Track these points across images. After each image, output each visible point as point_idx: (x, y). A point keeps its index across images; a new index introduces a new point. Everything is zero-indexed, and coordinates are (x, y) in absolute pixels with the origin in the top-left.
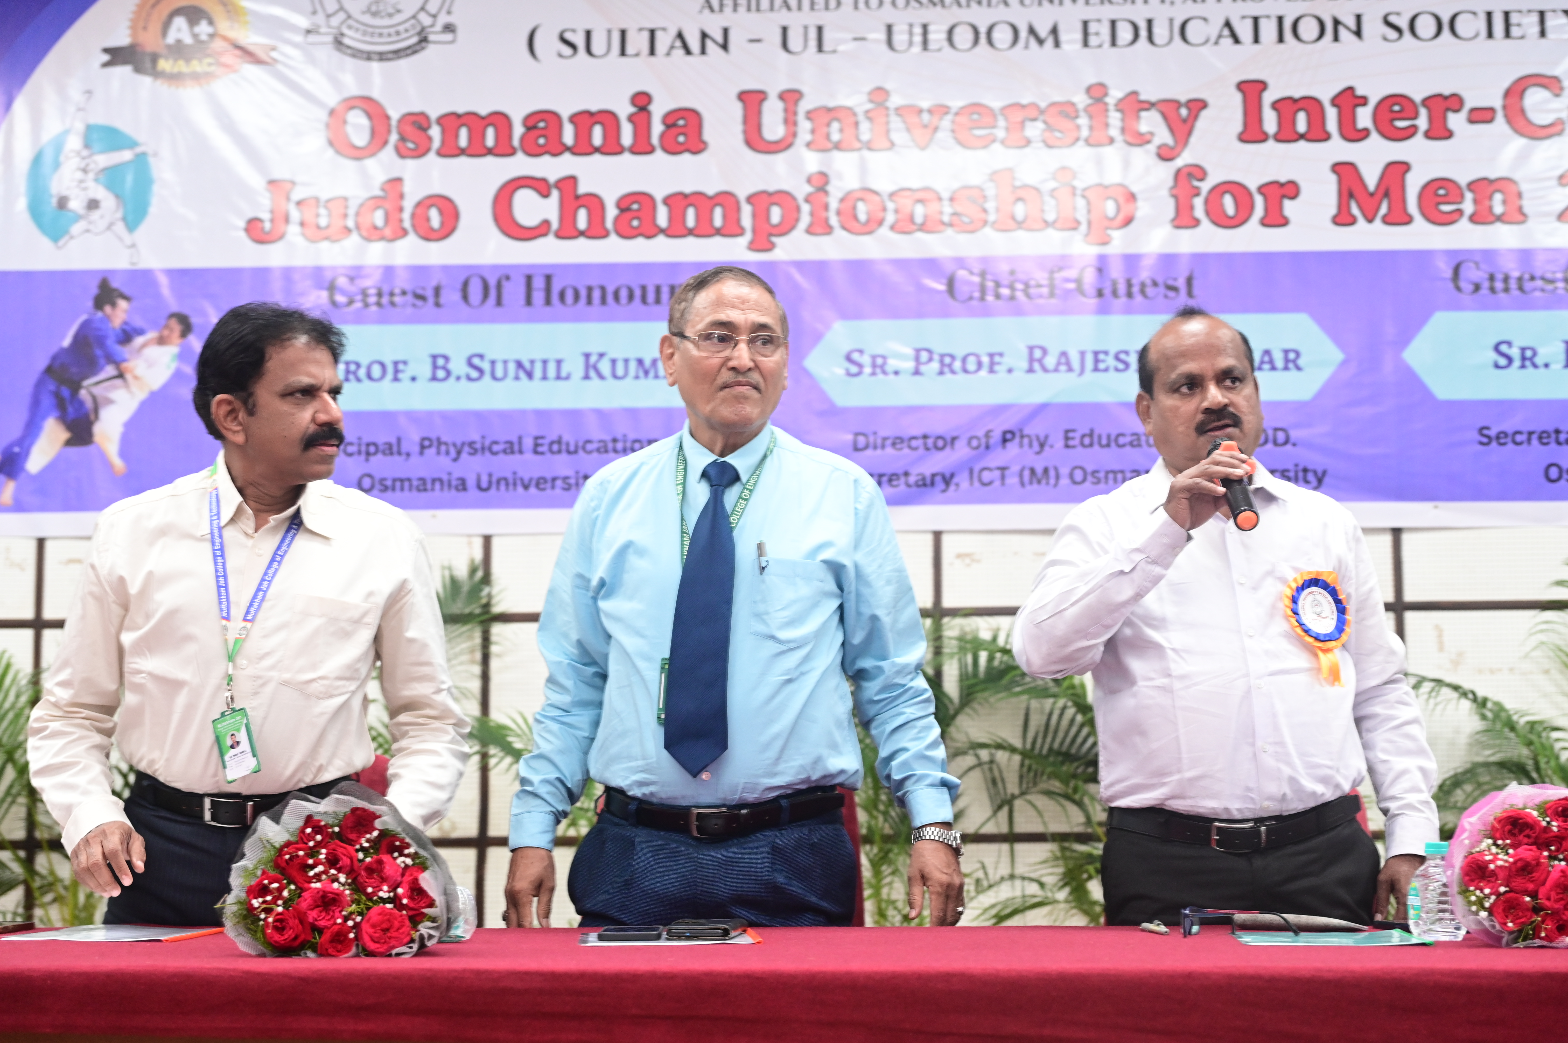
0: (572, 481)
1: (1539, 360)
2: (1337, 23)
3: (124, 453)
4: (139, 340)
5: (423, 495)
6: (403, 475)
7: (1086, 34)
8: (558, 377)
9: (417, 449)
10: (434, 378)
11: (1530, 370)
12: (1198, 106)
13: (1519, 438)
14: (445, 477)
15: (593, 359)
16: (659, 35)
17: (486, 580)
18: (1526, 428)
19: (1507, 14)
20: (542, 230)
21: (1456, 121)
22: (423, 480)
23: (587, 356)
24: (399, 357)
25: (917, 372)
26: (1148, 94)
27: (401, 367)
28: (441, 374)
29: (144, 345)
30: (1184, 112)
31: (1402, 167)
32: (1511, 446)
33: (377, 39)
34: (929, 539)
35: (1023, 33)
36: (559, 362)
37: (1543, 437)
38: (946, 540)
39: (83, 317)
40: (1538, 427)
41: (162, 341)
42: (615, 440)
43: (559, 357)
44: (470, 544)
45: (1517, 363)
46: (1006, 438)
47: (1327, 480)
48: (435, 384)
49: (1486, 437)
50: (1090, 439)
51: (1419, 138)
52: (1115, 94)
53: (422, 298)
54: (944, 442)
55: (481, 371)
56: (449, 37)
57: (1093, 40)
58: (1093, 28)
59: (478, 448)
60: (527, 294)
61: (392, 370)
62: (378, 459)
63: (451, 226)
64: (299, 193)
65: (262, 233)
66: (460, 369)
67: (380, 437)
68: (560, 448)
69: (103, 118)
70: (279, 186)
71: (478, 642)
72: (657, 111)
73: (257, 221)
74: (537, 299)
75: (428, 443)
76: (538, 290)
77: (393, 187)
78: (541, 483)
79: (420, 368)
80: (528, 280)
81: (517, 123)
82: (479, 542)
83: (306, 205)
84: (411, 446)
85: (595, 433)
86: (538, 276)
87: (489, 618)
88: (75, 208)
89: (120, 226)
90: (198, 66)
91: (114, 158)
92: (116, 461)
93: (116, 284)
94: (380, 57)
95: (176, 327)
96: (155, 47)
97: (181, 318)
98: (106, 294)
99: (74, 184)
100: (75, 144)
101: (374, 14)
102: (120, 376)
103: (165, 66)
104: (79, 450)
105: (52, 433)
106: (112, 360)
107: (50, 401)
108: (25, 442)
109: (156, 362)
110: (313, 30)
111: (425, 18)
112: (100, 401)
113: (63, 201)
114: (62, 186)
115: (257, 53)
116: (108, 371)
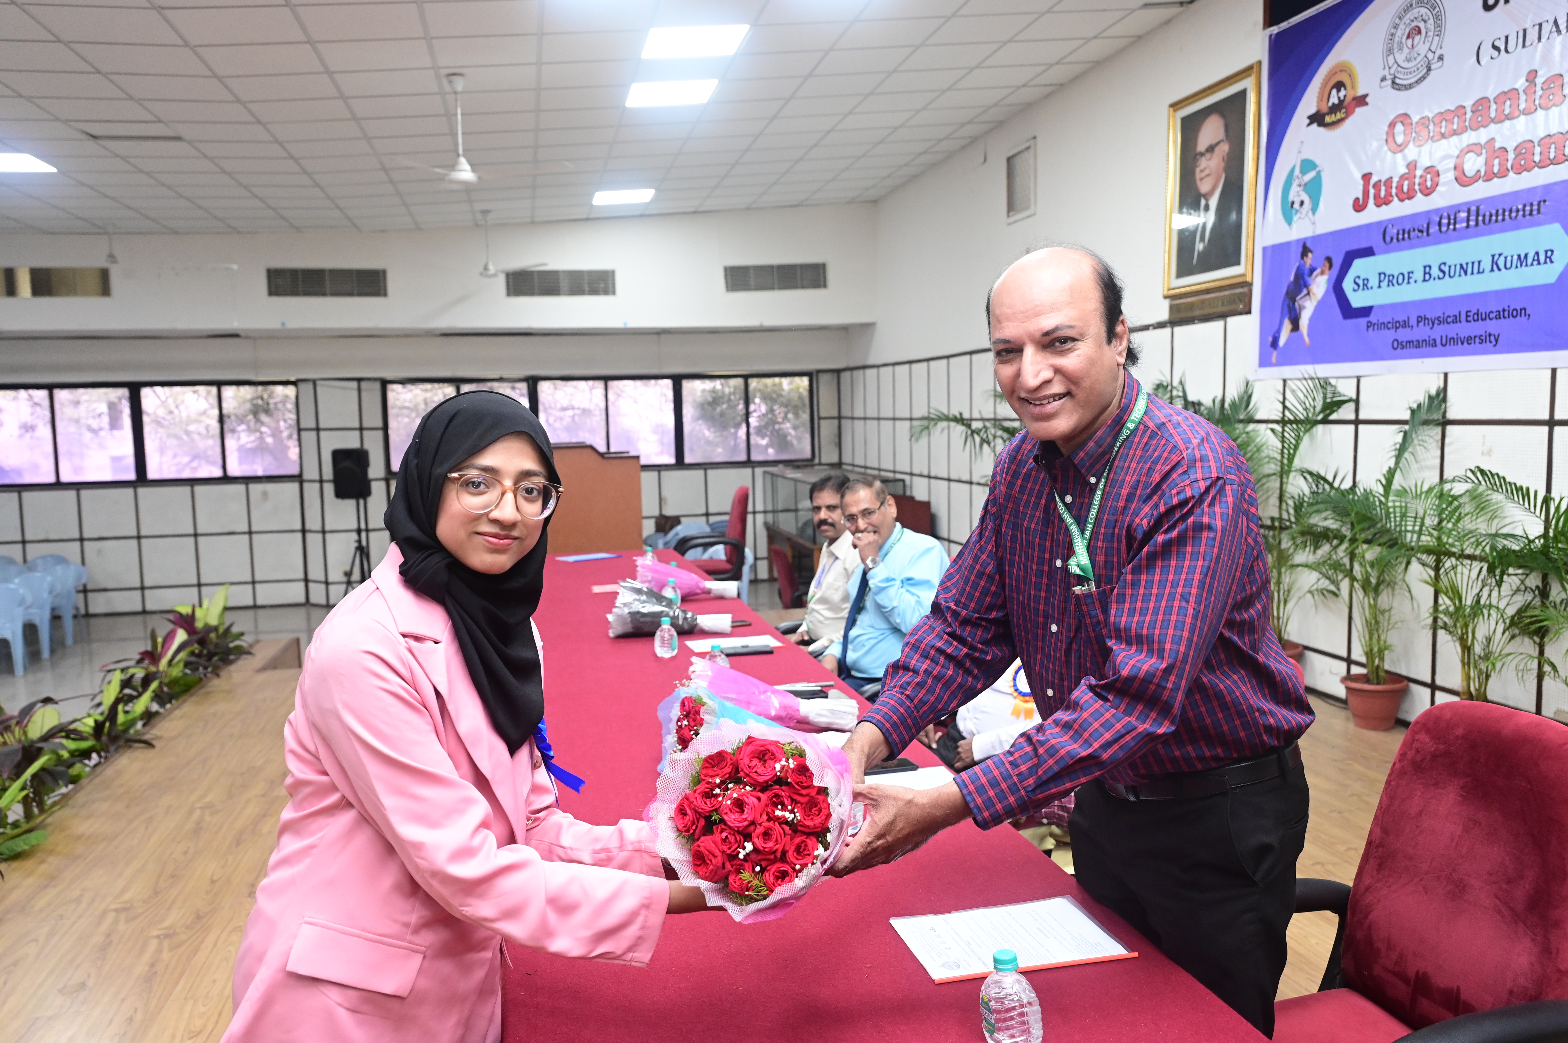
0: (1483, 338)
3: (1309, 335)
4: (1315, 273)
5: (1418, 350)
6: (1410, 339)
8: (1479, 272)
9: (1415, 323)
10: (1424, 280)
14: (1427, 339)
15: (1496, 258)
16: (1544, 26)
17: (1444, 400)
20: (1476, 178)
22: (1418, 341)
23: (1493, 256)
24: (1410, 270)
27: (1411, 275)
28: (1427, 277)
29: (1316, 276)
33: (1410, 76)
36: (1479, 262)
39: (1297, 264)
41: (1322, 273)
42: (1504, 310)
43: (1479, 259)
44: (1439, 377)
48: (1425, 283)
53: (1421, 231)
55: (1444, 272)
56: (1440, 63)
59: (1441, 321)
60: (1468, 220)
61: (1407, 277)
62: (1400, 330)
63: (1435, 185)
64: (1374, 179)
65: (1359, 206)
66: (1435, 272)
67: (1401, 318)
68: (1479, 317)
69: (1307, 155)
70: (1367, 177)
71: (1439, 437)
72: (1539, 81)
73: (1357, 199)
74: (1472, 223)
75: (1420, 319)
76: (1473, 218)
77: (1412, 166)
78: (1469, 340)
79: (1419, 275)
80: (1469, 211)
81: (1468, 110)
82: (1442, 377)
83: (1377, 185)
84: (1413, 321)
85: (1494, 306)
86: (1473, 208)
87: (1445, 423)
88: (1296, 206)
89: (1310, 213)
90: (1339, 115)
91: (1311, 175)
92: (1307, 339)
93: (1308, 245)
94: (1409, 87)
95: (1327, 265)
96: (1325, 109)
97: (1329, 260)
98: (1305, 251)
99: (1296, 194)
100: (1297, 172)
101: (1408, 60)
102: (1308, 294)
103: (1328, 119)
104: (1295, 334)
105: (1287, 326)
106: (1306, 285)
107: (1286, 310)
108: (1279, 331)
109: (1320, 285)
110: (1383, 79)
111: (1430, 55)
112: (1302, 308)
113: (1293, 203)
114: (1291, 198)
115: (1361, 101)
116: (1305, 291)
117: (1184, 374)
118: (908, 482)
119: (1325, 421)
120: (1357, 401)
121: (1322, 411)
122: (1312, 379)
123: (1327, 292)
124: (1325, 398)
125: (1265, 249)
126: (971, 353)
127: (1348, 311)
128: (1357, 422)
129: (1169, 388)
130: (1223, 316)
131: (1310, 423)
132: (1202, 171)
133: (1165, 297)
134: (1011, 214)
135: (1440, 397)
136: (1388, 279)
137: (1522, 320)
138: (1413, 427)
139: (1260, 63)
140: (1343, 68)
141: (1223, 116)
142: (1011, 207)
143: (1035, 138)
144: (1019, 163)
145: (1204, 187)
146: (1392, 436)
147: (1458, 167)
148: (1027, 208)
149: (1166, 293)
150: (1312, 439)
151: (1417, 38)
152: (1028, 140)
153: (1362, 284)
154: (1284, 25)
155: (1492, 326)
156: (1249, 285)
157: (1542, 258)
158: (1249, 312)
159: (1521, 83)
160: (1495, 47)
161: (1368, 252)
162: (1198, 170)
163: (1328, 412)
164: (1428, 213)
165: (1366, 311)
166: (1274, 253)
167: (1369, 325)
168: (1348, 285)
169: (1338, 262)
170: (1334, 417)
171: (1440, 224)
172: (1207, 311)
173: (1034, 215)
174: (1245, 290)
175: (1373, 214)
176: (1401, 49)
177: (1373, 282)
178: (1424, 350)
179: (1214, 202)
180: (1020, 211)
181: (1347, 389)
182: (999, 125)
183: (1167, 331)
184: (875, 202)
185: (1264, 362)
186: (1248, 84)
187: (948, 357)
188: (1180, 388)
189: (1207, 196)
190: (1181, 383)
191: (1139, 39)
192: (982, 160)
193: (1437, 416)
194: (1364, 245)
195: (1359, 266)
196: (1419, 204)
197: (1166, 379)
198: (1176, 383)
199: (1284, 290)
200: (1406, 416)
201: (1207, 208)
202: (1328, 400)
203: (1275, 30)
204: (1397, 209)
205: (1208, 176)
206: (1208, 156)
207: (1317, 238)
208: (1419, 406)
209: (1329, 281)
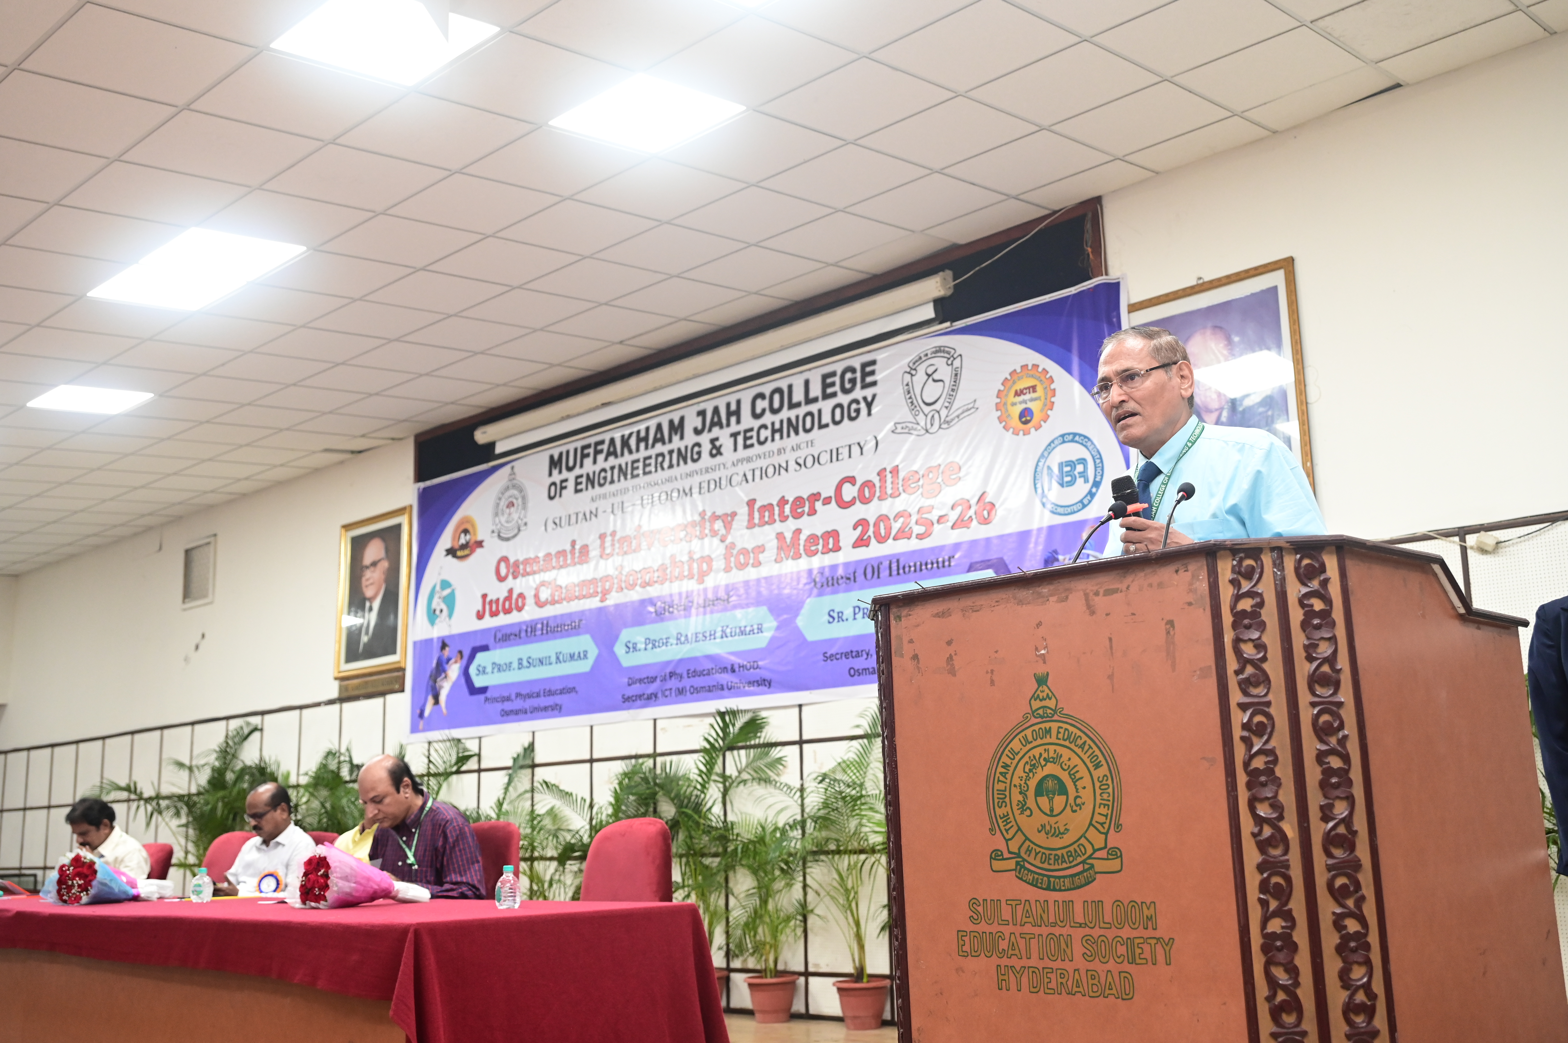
0: (553, 707)
1: (844, 618)
2: (780, 466)
4: (451, 662)
7: (700, 488)
10: (519, 668)
11: (841, 622)
12: (734, 514)
13: (838, 656)
14: (522, 709)
16: (579, 514)
17: (533, 750)
18: (840, 652)
19: (837, 449)
20: (546, 603)
21: (818, 505)
22: (516, 710)
25: (646, 649)
26: (719, 513)
27: (511, 665)
28: (520, 666)
29: (451, 664)
30: (729, 518)
31: (798, 532)
32: (835, 661)
33: (508, 532)
34: (652, 722)
35: (681, 492)
37: (847, 655)
38: (658, 722)
39: (438, 655)
40: (844, 651)
41: (456, 662)
42: (564, 689)
44: (529, 735)
45: (836, 620)
46: (672, 674)
47: (772, 684)
49: (828, 657)
50: (695, 674)
51: (805, 516)
52: (709, 514)
54: (653, 680)
55: (530, 663)
56: (525, 527)
57: (703, 491)
58: (703, 485)
59: (530, 696)
60: (542, 630)
61: (509, 666)
62: (506, 703)
63: (524, 605)
64: (488, 599)
65: (480, 616)
66: (525, 663)
67: (506, 694)
68: (550, 693)
69: (445, 577)
70: (484, 596)
71: (530, 776)
72: (577, 547)
73: (479, 612)
74: (545, 632)
75: (518, 695)
76: (545, 628)
77: (511, 591)
78: (545, 709)
79: (515, 665)
80: (542, 624)
81: (541, 559)
82: (531, 734)
83: (491, 602)
84: (513, 697)
85: (559, 686)
86: (545, 622)
87: (534, 766)
88: (438, 612)
89: (447, 619)
90: (466, 552)
91: (447, 592)
92: (444, 710)
93: (447, 641)
94: (508, 539)
95: (459, 656)
96: (457, 547)
97: (460, 652)
98: (444, 645)
99: (437, 604)
100: (438, 588)
101: (507, 522)
102: (446, 677)
103: (459, 553)
104: (436, 707)
105: (430, 701)
106: (444, 671)
107: (430, 688)
108: (424, 705)
109: (454, 671)
110: (493, 532)
111: (520, 522)
112: (441, 687)
113: (435, 611)
114: (434, 605)
115: (480, 544)
116: (443, 675)
117: (350, 743)
118: (40, 878)
119: (458, 772)
120: (479, 755)
121: (456, 763)
122: (449, 740)
123: (459, 676)
124: (458, 753)
125: (415, 643)
126: (133, 733)
127: (473, 690)
128: (479, 771)
129: (337, 755)
130: (383, 694)
131: (447, 775)
132: (367, 580)
133: (336, 679)
134: (187, 600)
135: (530, 749)
136: (498, 668)
137: (573, 694)
138: (515, 772)
139: (411, 506)
140: (467, 520)
141: (384, 540)
142: (187, 594)
143: (215, 535)
144: (196, 555)
145: (369, 593)
146: (501, 778)
147: (536, 596)
148: (205, 596)
149: (337, 675)
150: (449, 786)
151: (512, 509)
152: (208, 537)
153: (482, 671)
154: (429, 483)
155: (558, 699)
156: (403, 670)
157: (582, 655)
158: (402, 691)
159: (568, 547)
160: (555, 523)
161: (485, 648)
162: (364, 579)
163: (460, 764)
164: (520, 624)
165: (484, 690)
166: (423, 646)
167: (487, 699)
168: (472, 670)
169: (467, 653)
170: (464, 768)
171: (526, 631)
172: (370, 690)
173: (211, 603)
174: (400, 674)
175: (489, 622)
176: (503, 514)
177: (489, 669)
178: (521, 716)
179: (376, 604)
180: (196, 599)
181: (472, 746)
182: (177, 520)
183: (336, 707)
184: (16, 576)
185: (414, 729)
186: (404, 520)
187: (104, 738)
188: (347, 754)
189: (371, 600)
190: (348, 750)
191: (317, 471)
192: (157, 548)
193: (529, 762)
194: (484, 643)
195: (481, 657)
196: (514, 618)
197: (334, 747)
198: (343, 750)
199: (428, 674)
200: (510, 763)
201: (371, 609)
202: (461, 755)
203: (422, 485)
204: (502, 620)
205: (372, 584)
206: (372, 569)
207: (452, 637)
208: (518, 755)
209: (461, 667)
